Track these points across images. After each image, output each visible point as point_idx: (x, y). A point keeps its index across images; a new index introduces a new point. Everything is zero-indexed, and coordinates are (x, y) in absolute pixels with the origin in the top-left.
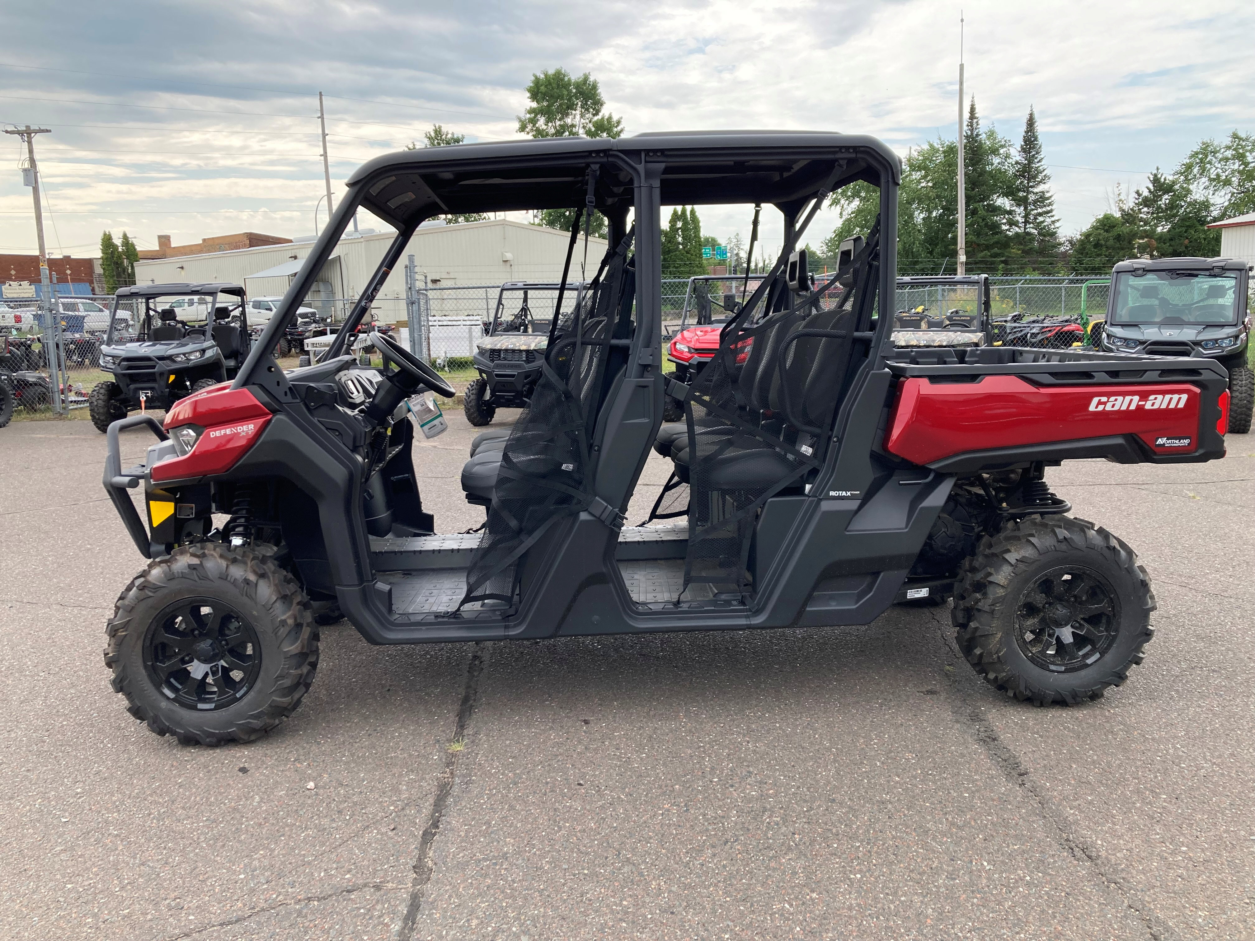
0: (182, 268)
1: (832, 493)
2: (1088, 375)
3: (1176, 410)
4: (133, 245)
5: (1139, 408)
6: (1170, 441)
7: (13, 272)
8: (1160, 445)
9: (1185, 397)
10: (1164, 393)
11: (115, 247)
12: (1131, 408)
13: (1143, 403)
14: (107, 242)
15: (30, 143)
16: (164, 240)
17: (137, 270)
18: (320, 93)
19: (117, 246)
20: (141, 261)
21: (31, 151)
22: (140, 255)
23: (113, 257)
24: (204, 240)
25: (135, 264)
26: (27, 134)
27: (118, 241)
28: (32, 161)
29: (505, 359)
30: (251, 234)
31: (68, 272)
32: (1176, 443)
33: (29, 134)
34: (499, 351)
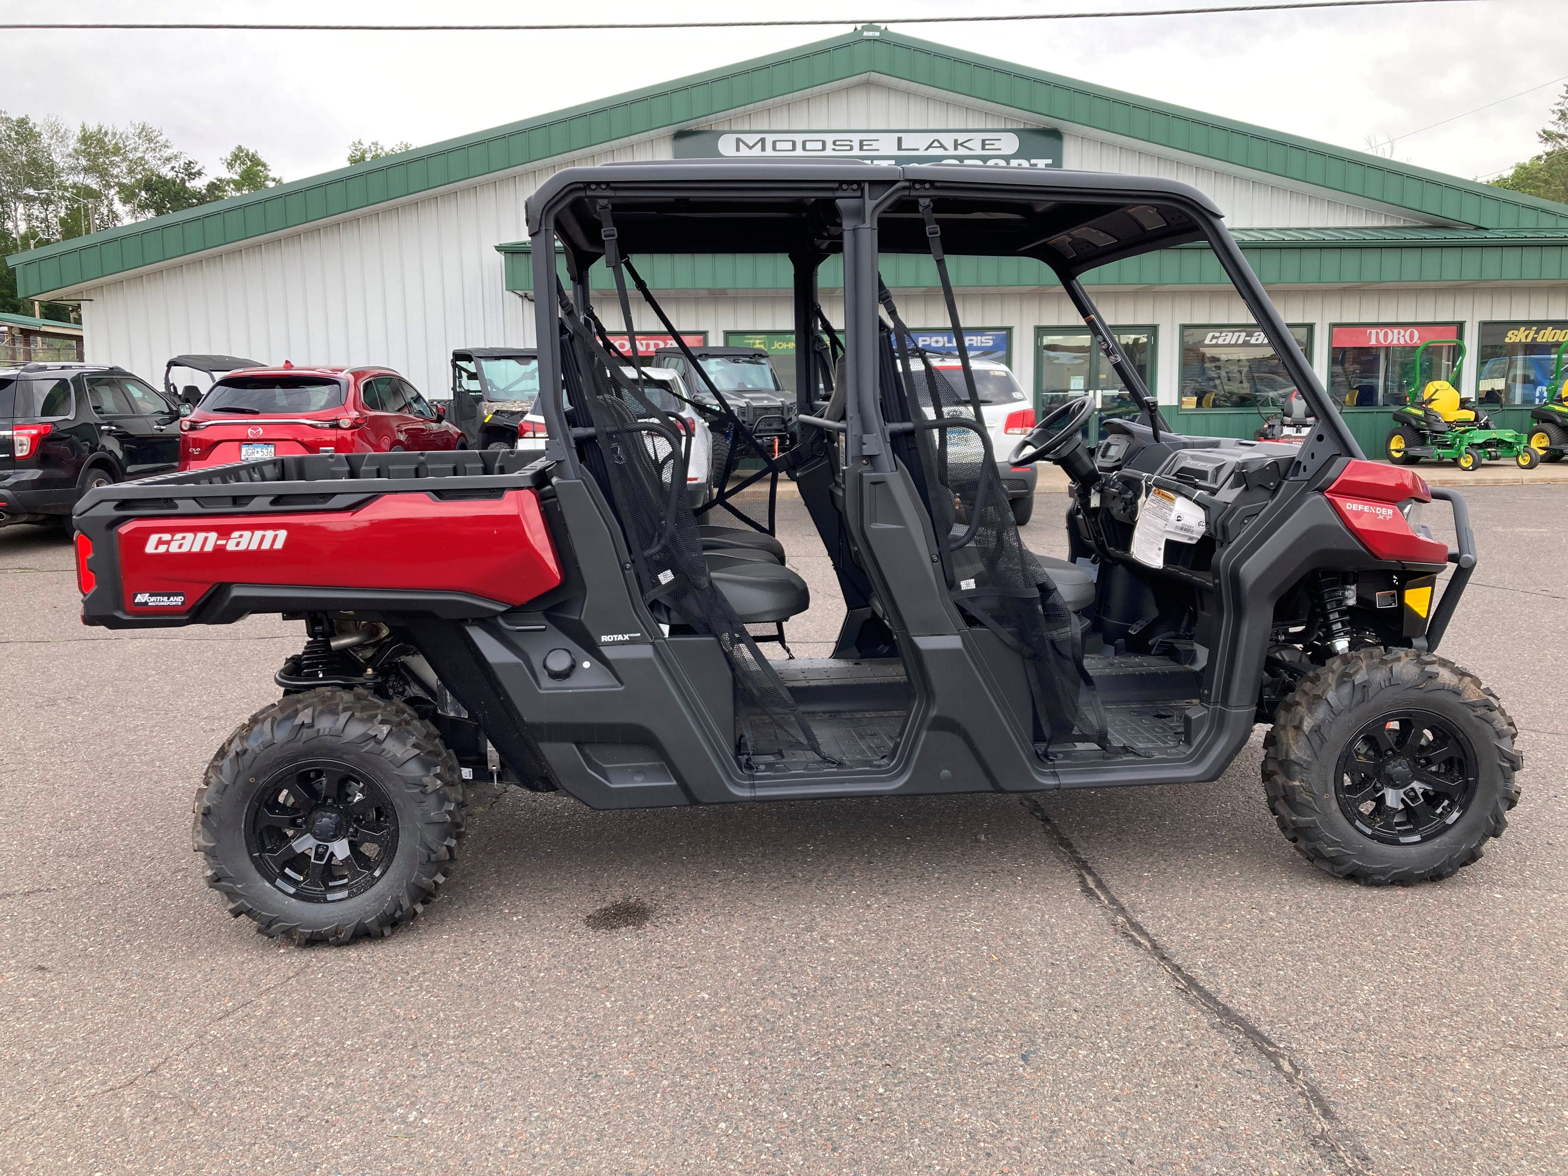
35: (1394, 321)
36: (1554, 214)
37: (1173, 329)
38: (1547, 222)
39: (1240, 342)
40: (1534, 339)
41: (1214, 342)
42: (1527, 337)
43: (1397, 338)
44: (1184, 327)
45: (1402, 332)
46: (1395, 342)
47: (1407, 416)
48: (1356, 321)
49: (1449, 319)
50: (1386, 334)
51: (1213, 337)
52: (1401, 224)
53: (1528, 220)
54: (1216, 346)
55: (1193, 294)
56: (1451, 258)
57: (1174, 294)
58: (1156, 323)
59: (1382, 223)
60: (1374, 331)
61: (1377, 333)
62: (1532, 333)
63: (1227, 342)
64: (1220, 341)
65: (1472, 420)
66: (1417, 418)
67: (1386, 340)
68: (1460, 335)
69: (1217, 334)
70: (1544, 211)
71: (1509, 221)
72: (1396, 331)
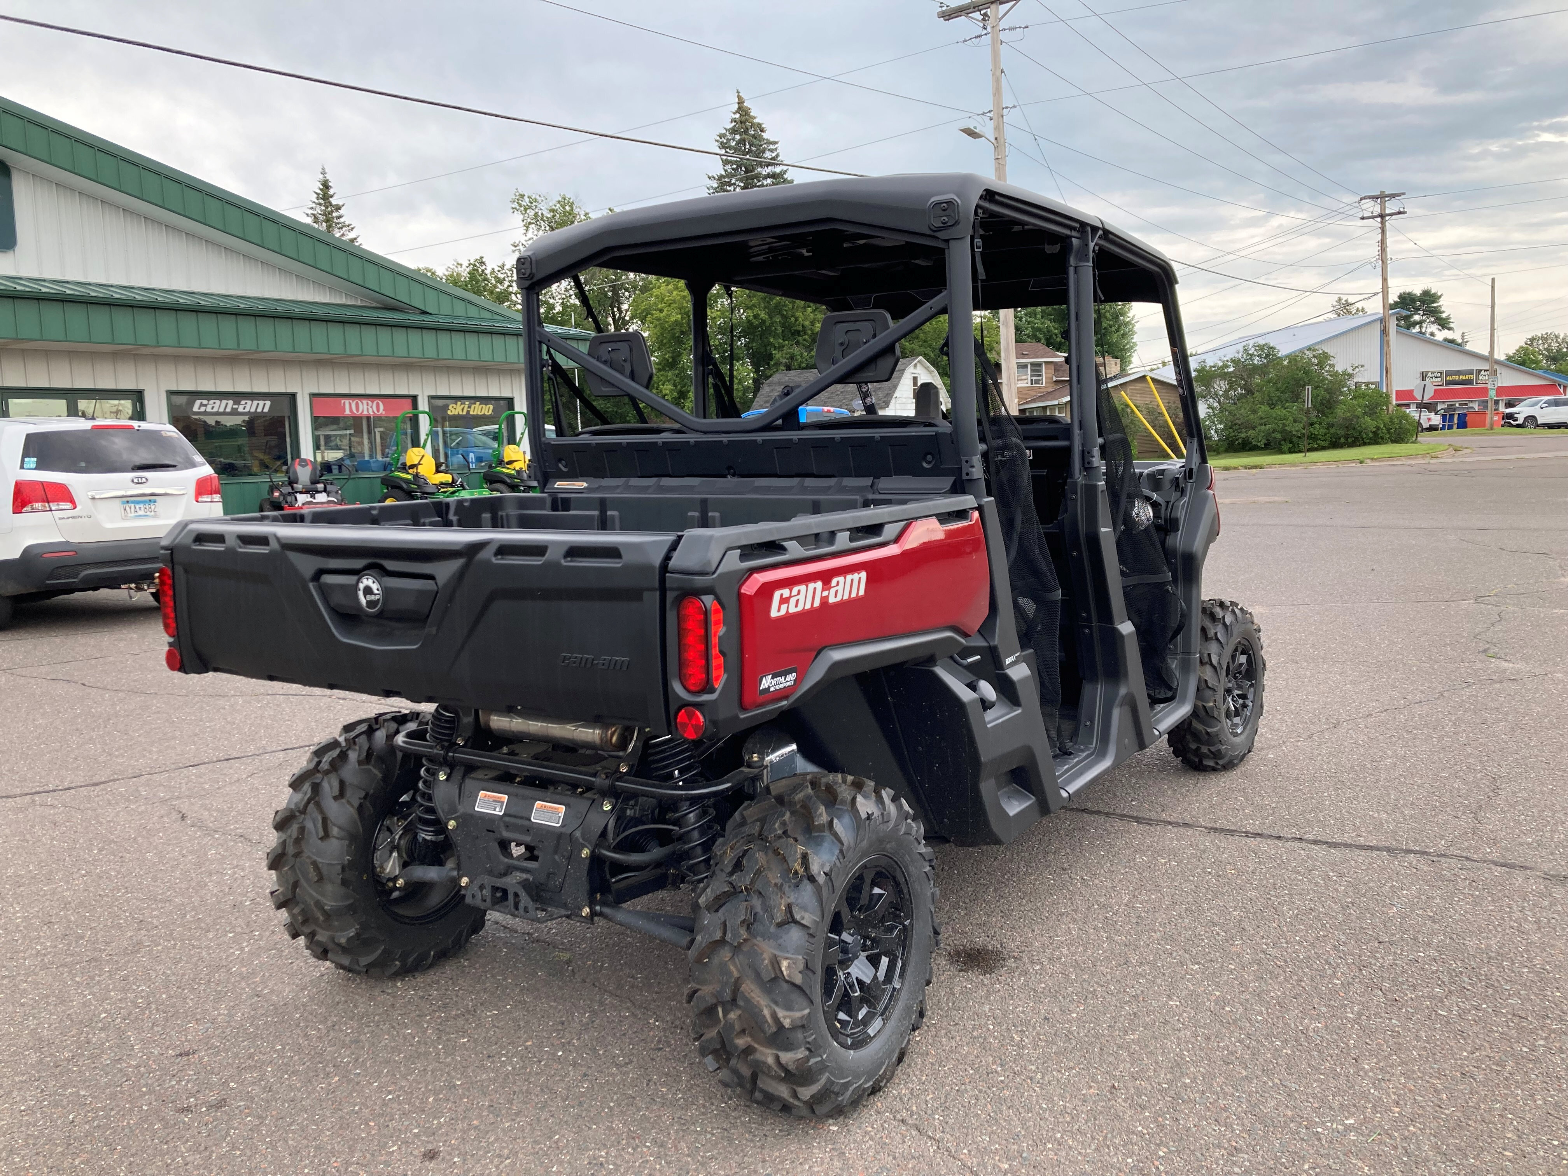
35: (362, 392)
36: (476, 305)
37: (159, 395)
38: (473, 312)
39: (228, 410)
40: (468, 412)
41: (203, 409)
42: (463, 410)
43: (366, 408)
44: (171, 393)
45: (370, 403)
46: (365, 412)
47: (398, 481)
48: (331, 391)
49: (405, 392)
50: (357, 405)
51: (202, 405)
52: (359, 303)
53: (460, 309)
54: (205, 413)
55: (177, 359)
56: (400, 336)
57: (157, 358)
58: (141, 387)
59: (343, 301)
60: (347, 402)
61: (350, 404)
62: (466, 406)
63: (215, 410)
64: (209, 409)
65: (450, 481)
66: (407, 481)
67: (357, 410)
68: (415, 406)
69: (205, 402)
70: (470, 302)
71: (446, 309)
72: (365, 402)
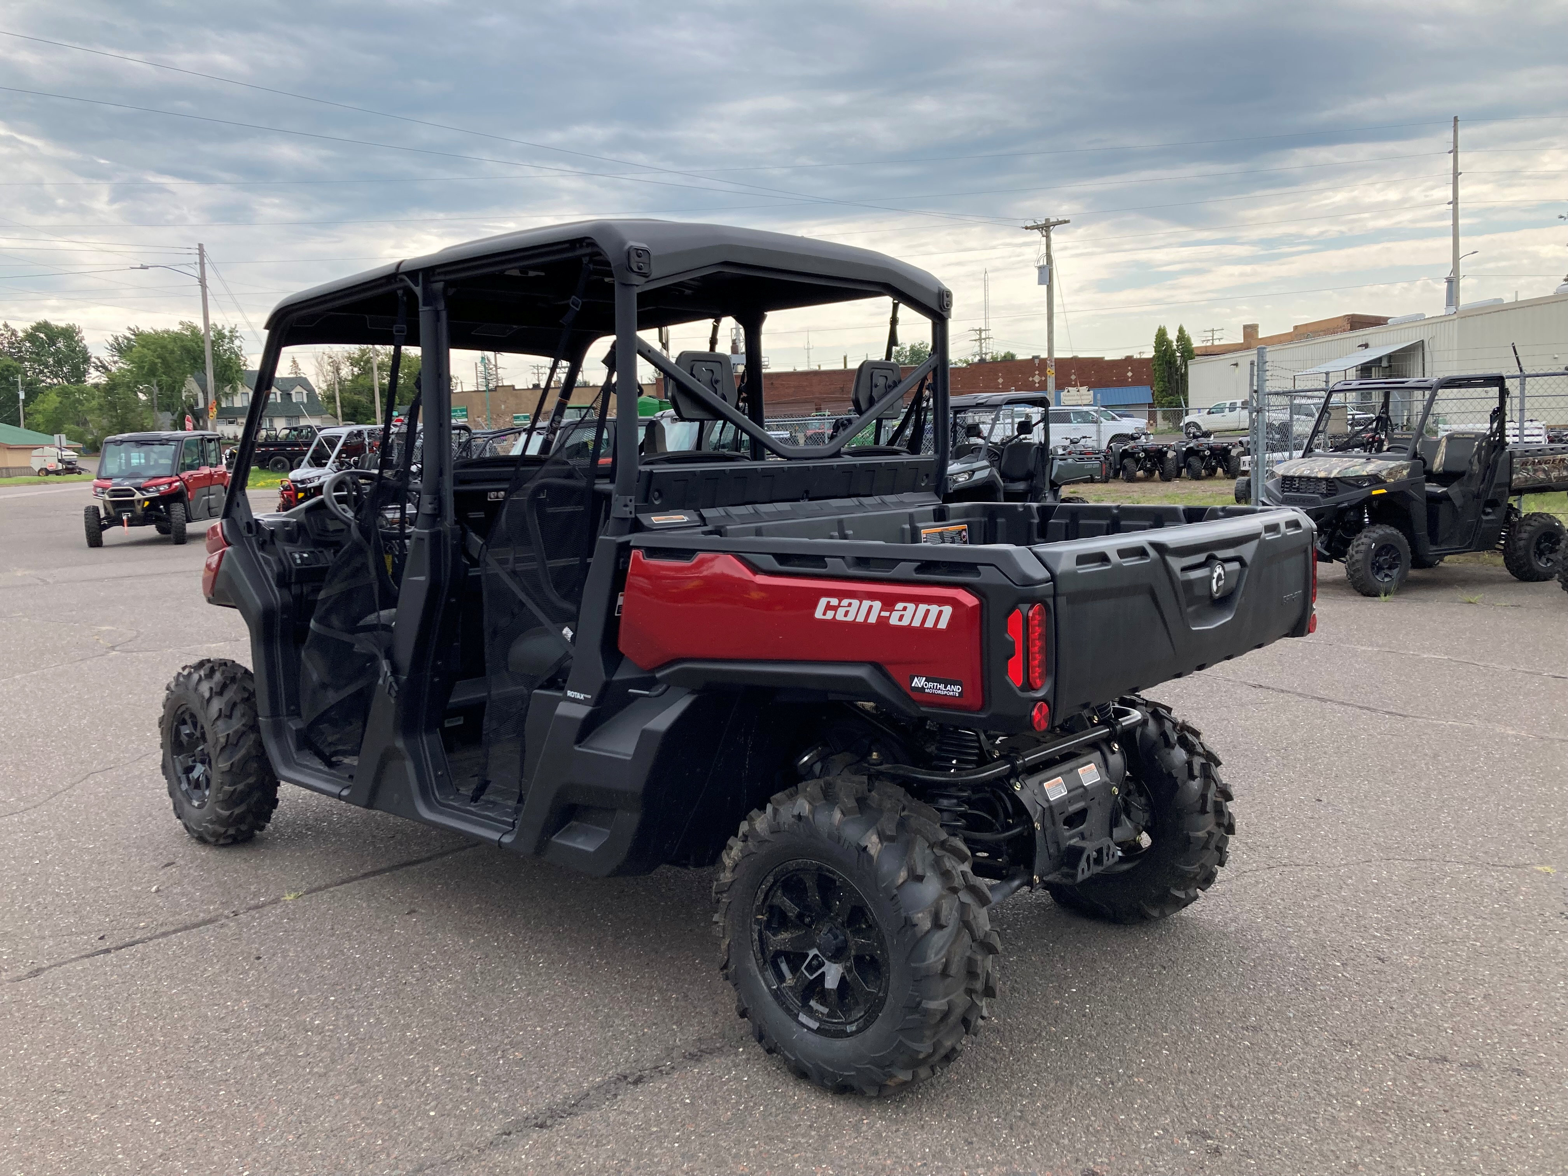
0: (1236, 365)
1: (570, 693)
2: (819, 560)
3: (935, 632)
4: (1188, 340)
5: (882, 622)
6: (930, 685)
7: (1073, 377)
8: (917, 688)
9: (948, 610)
10: (917, 600)
11: (1169, 344)
12: (869, 621)
13: (883, 614)
14: (1161, 336)
15: (1048, 237)
16: (1250, 330)
17: (1190, 368)
18: (1456, 118)
19: (1172, 342)
20: (1197, 358)
21: (1048, 246)
22: (1196, 352)
23: (1166, 355)
24: (1296, 328)
25: (1189, 362)
26: (1046, 228)
27: (1172, 335)
28: (1049, 256)
29: (1298, 490)
30: (1353, 316)
31: (1130, 374)
32: (941, 689)
33: (1048, 227)
34: (1292, 478)
